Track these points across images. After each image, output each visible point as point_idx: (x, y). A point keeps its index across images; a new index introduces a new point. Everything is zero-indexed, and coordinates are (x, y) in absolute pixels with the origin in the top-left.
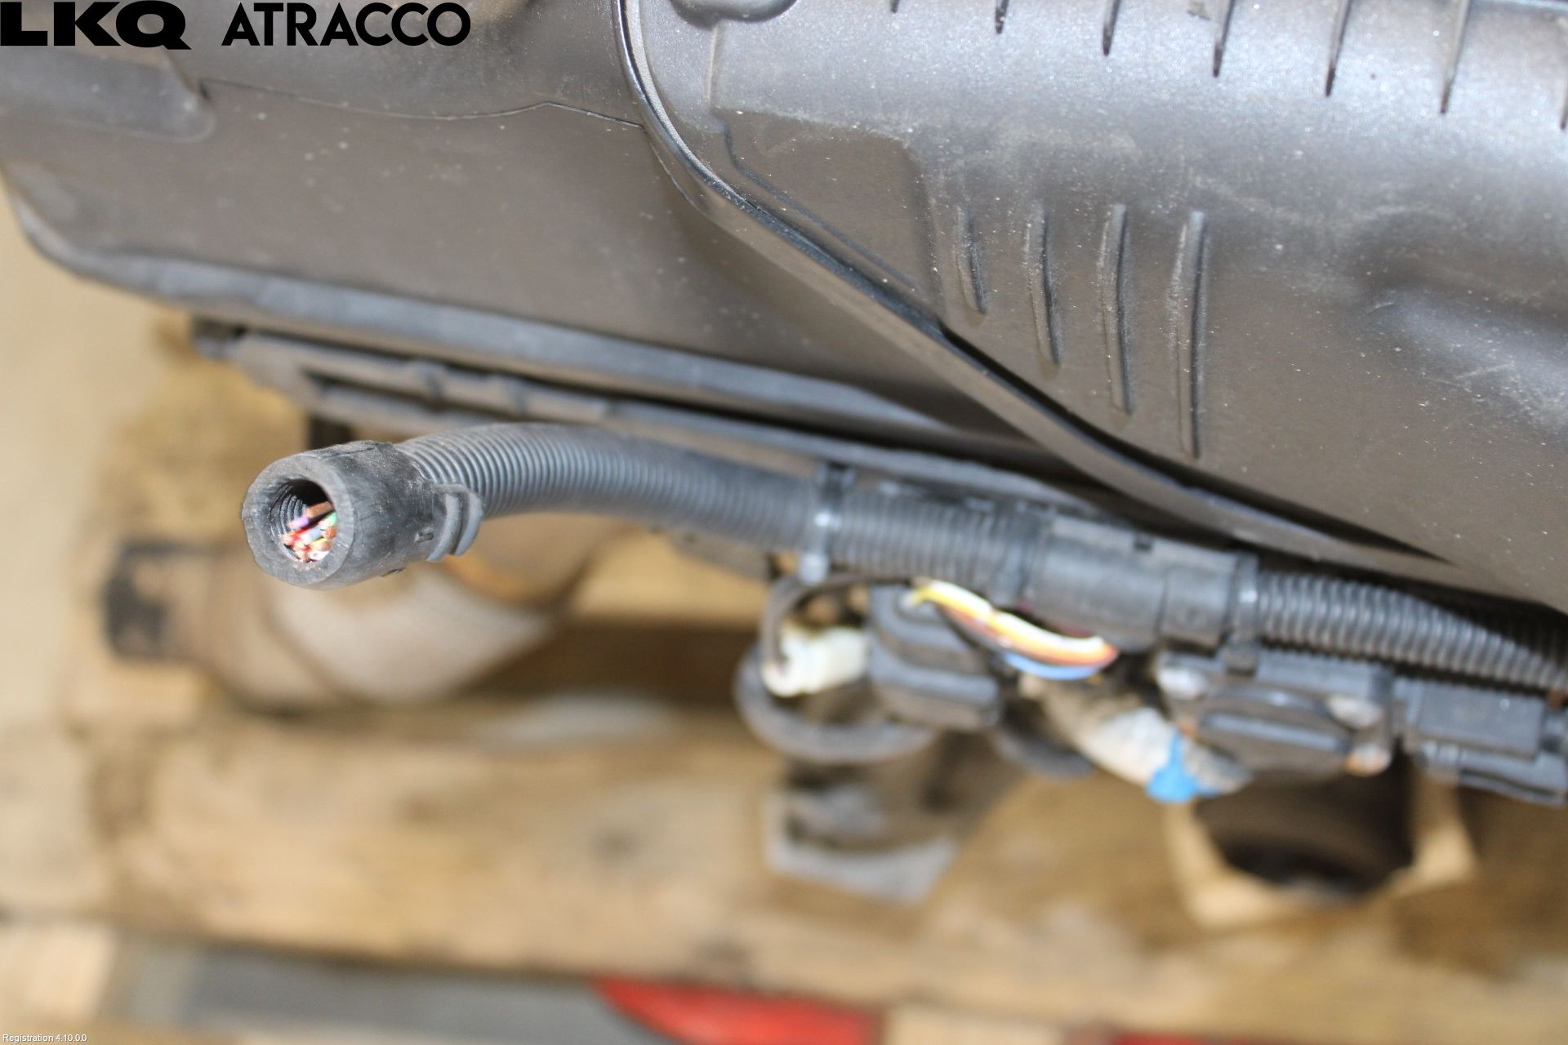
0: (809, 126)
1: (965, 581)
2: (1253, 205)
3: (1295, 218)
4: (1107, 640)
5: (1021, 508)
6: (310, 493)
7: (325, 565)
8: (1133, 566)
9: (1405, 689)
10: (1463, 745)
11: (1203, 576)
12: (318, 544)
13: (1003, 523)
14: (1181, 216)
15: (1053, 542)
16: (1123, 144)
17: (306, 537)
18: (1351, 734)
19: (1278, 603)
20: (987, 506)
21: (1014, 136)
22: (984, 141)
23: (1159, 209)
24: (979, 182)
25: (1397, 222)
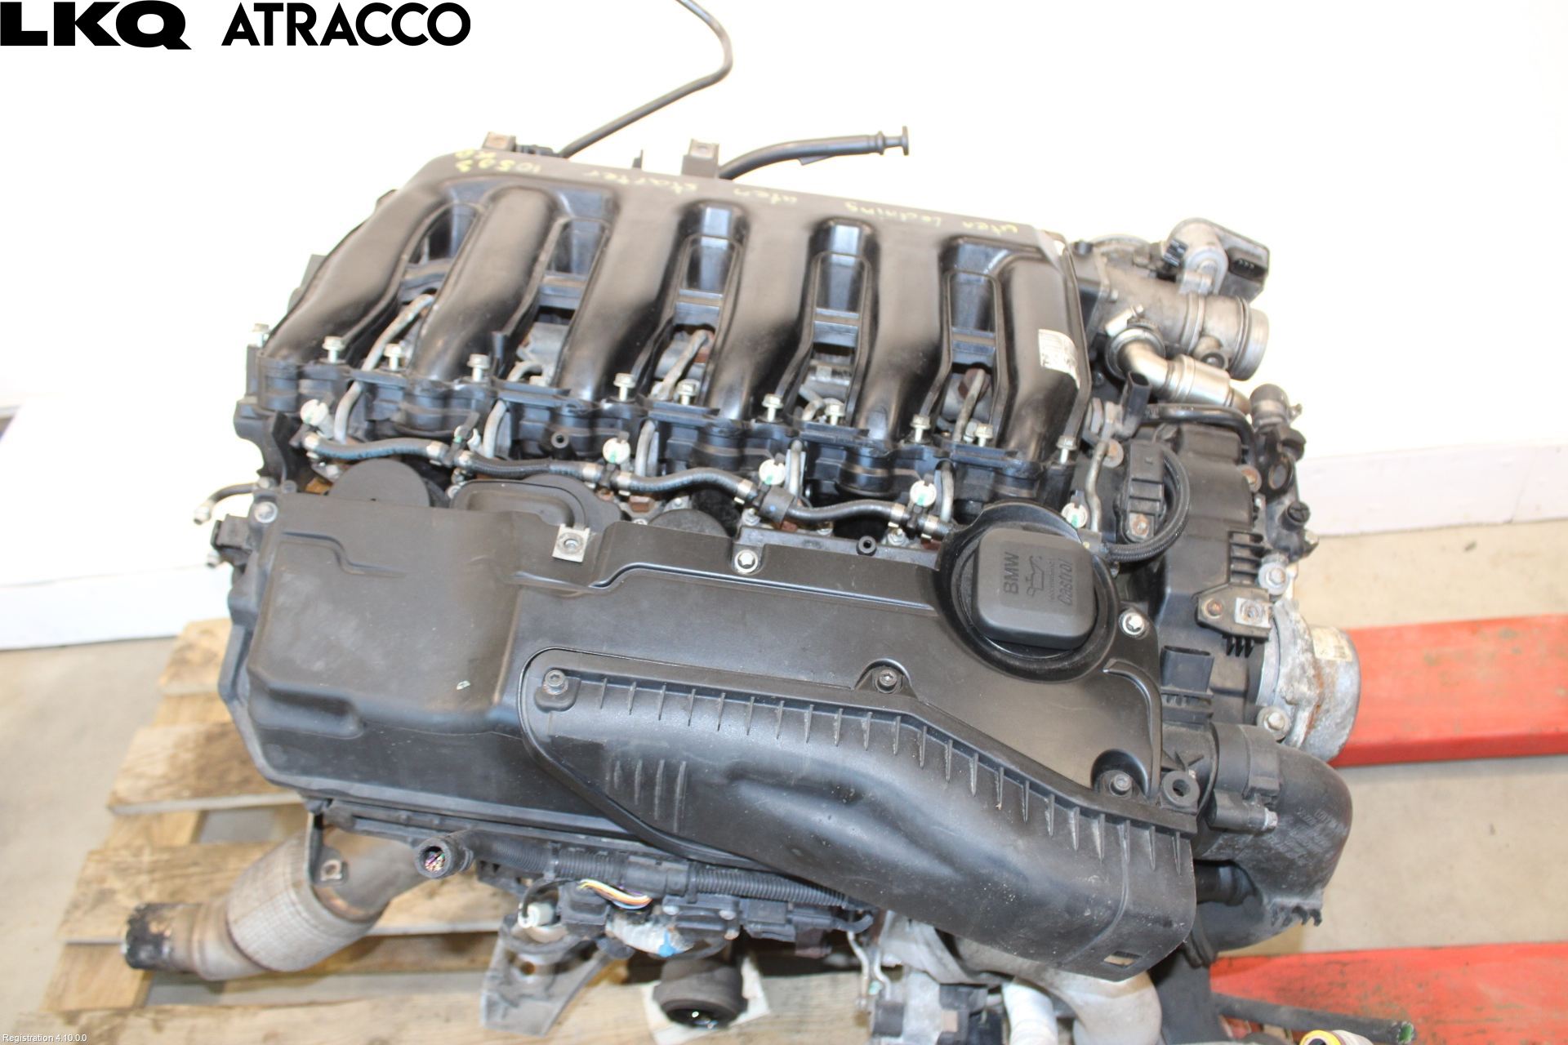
0: (576, 740)
1: (601, 879)
2: (700, 759)
3: (711, 763)
4: (649, 896)
5: (617, 853)
6: (437, 849)
7: (438, 872)
8: (657, 871)
9: (743, 903)
10: (764, 923)
11: (678, 872)
12: (438, 865)
13: (612, 859)
14: (679, 763)
15: (631, 864)
16: (665, 744)
17: (434, 863)
18: (726, 923)
19: (702, 880)
20: (605, 853)
21: (634, 742)
22: (626, 744)
23: (674, 761)
24: (624, 755)
25: (738, 763)
